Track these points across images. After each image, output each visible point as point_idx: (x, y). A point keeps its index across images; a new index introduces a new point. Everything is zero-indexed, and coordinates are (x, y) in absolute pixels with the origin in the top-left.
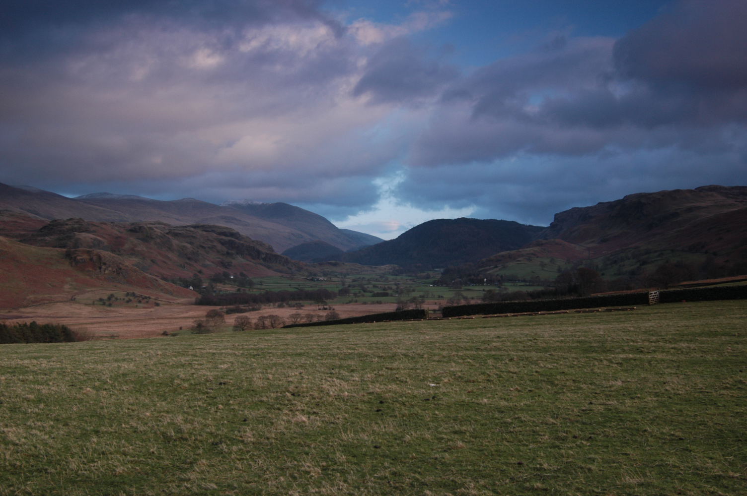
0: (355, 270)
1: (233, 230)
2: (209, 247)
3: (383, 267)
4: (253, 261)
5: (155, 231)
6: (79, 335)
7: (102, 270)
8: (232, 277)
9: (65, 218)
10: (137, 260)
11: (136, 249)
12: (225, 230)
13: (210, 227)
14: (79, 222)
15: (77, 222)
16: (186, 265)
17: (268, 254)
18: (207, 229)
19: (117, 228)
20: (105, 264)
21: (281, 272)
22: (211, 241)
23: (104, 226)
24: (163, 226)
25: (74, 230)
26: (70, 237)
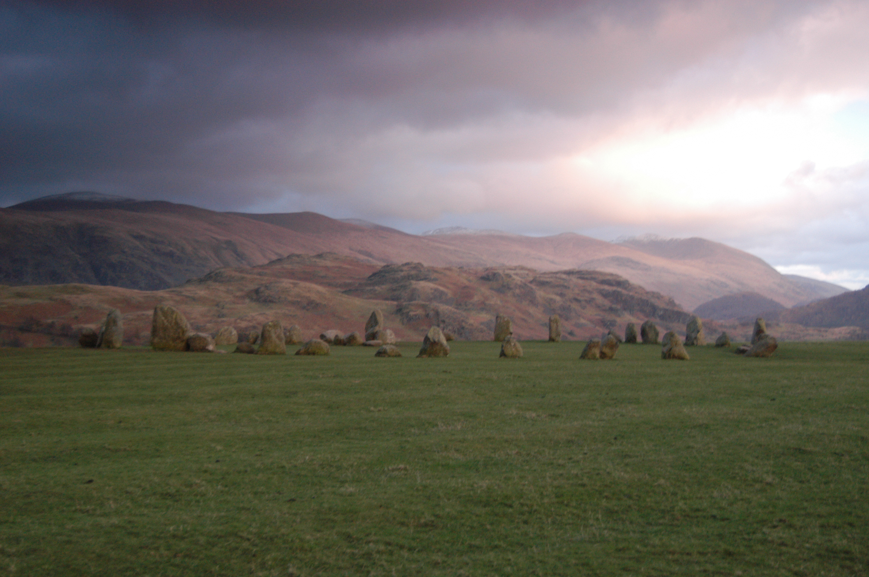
1: (621, 277)
5: (514, 279)
9: (400, 262)
12: (609, 277)
13: (589, 273)
14: (417, 267)
17: (667, 310)
19: (465, 275)
20: (444, 322)
23: (448, 273)
24: (526, 272)
25: (410, 278)
26: (404, 287)
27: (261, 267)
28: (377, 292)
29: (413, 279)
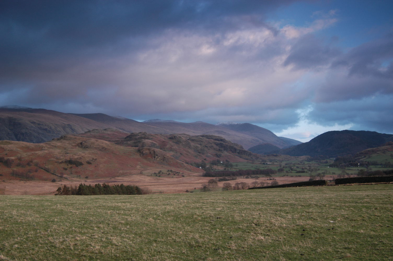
0: (287, 158)
1: (222, 138)
2: (210, 147)
3: (302, 157)
4: (232, 154)
5: (182, 139)
6: (144, 191)
7: (156, 158)
8: (222, 162)
9: (137, 132)
10: (173, 153)
11: (172, 148)
12: (218, 138)
13: (210, 136)
14: (144, 134)
15: (143, 134)
16: (198, 156)
17: (240, 150)
18: (209, 137)
19: (163, 137)
20: (157, 155)
21: (247, 159)
22: (211, 144)
23: (157, 136)
24: (186, 136)
26: (140, 142)
27: (82, 134)
28: (129, 144)
29: (143, 139)
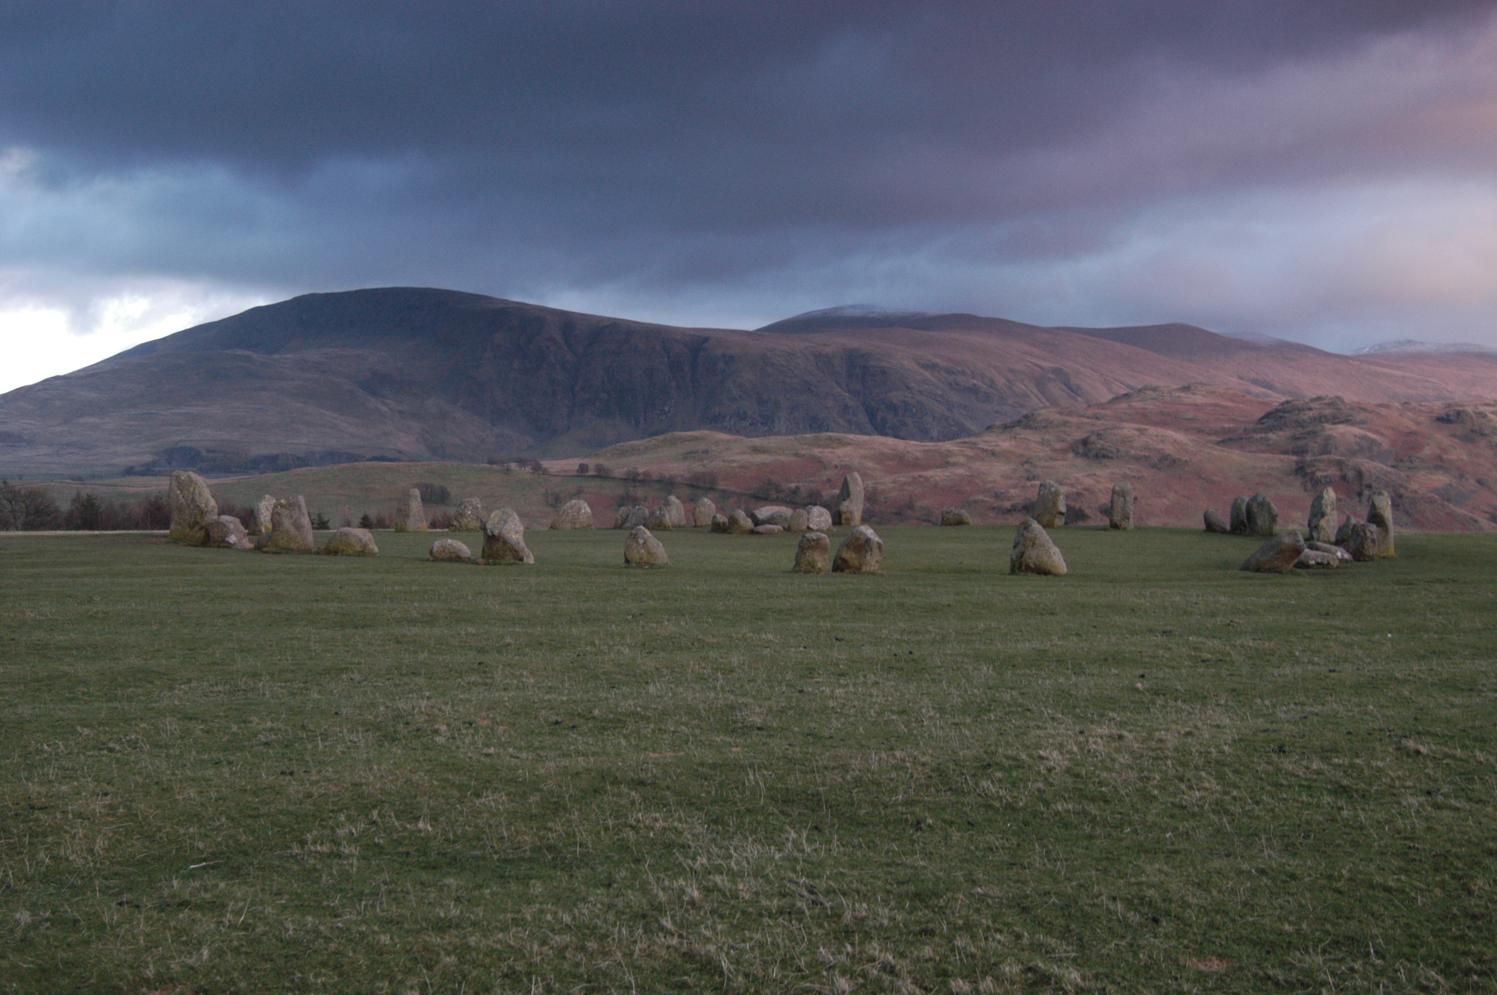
5: (1490, 421)
7: (1364, 498)
10: (1442, 479)
14: (1335, 403)
15: (1329, 405)
19: (1411, 415)
25: (1323, 420)
26: (1313, 434)
27: (1100, 406)
28: (1271, 442)
29: (1327, 421)
